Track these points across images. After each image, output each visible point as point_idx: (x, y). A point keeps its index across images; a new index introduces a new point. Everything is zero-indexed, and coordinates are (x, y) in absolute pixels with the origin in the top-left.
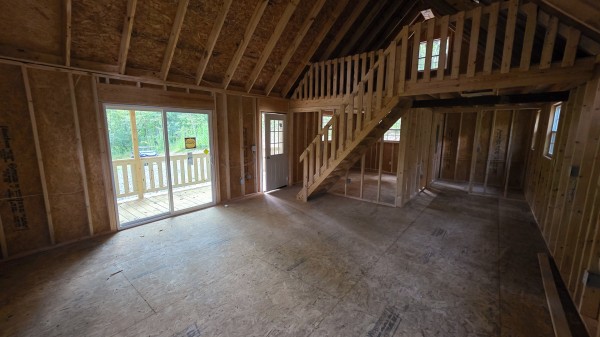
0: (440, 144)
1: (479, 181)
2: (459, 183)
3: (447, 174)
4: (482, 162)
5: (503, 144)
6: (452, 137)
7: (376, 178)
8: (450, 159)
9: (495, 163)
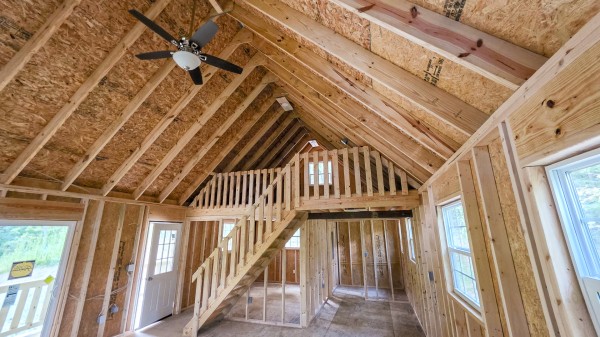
0: (335, 249)
1: (372, 284)
2: (356, 288)
3: (346, 280)
4: (371, 265)
5: (382, 247)
6: (344, 241)
7: (279, 291)
8: (346, 264)
9: (380, 266)
